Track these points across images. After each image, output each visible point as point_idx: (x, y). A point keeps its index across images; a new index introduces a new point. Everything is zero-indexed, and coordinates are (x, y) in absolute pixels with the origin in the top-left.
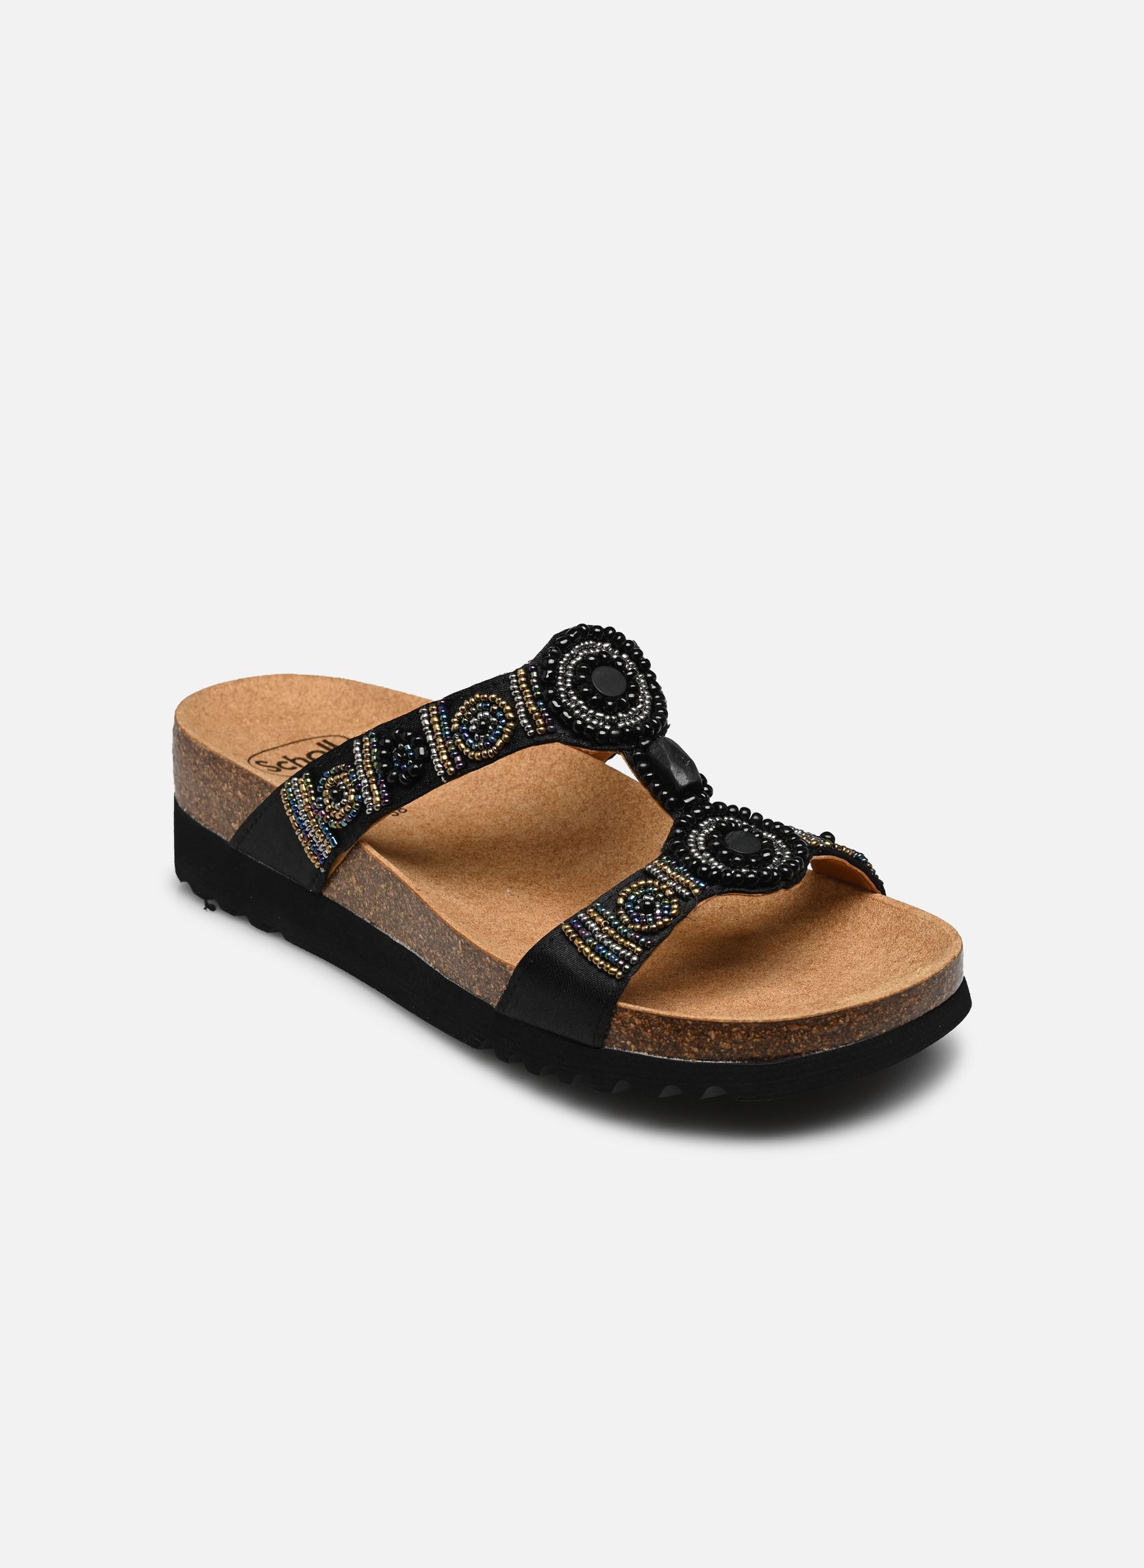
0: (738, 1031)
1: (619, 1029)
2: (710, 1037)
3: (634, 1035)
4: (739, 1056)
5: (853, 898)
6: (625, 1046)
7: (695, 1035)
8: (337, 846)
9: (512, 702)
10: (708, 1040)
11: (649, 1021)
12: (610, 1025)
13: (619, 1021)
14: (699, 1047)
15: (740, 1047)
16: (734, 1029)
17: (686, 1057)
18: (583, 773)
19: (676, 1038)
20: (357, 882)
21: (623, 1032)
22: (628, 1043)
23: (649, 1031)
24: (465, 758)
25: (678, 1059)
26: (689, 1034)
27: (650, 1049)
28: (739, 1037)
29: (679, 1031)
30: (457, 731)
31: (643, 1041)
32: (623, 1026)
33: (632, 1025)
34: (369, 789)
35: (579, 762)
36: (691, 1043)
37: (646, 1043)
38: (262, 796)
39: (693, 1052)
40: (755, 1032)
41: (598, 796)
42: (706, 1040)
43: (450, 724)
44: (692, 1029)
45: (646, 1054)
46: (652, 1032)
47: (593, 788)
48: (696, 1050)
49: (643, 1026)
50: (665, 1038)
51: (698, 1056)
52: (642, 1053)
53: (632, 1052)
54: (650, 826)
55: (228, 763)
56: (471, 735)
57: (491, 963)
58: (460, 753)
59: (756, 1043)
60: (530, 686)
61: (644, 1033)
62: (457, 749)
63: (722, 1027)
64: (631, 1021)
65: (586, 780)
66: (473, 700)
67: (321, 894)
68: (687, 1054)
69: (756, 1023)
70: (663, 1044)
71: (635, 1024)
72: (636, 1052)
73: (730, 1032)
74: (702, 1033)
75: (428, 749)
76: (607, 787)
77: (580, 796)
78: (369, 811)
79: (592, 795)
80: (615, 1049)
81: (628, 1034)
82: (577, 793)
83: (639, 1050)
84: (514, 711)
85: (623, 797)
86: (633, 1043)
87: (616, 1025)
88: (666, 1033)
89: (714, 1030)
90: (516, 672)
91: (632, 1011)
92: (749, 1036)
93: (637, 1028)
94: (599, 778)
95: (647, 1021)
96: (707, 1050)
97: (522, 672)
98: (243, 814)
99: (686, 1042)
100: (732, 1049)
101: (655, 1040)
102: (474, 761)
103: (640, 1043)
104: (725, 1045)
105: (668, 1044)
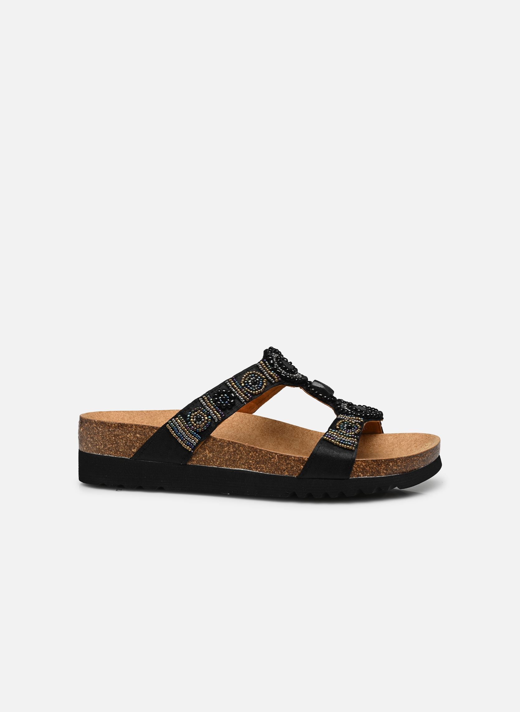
0: (399, 461)
1: (356, 469)
2: (390, 465)
3: (362, 470)
4: (399, 472)
5: (372, 437)
6: (358, 476)
7: (385, 465)
8: (201, 439)
9: (263, 373)
10: (389, 466)
11: (368, 463)
12: (352, 468)
13: (356, 466)
14: (386, 470)
15: (400, 468)
16: (398, 461)
17: (381, 475)
18: (247, 419)
19: (378, 468)
20: (209, 452)
21: (358, 470)
22: (360, 474)
23: (368, 467)
24: (252, 394)
25: (379, 477)
26: (383, 465)
27: (368, 475)
28: (399, 464)
29: (379, 465)
30: (245, 386)
31: (366, 472)
32: (358, 467)
33: (362, 466)
34: (214, 413)
35: (243, 416)
36: (384, 469)
37: (367, 472)
38: (151, 433)
39: (384, 473)
40: (404, 461)
41: (256, 425)
42: (389, 467)
43: (241, 384)
44: (384, 463)
45: (367, 477)
46: (369, 467)
47: (253, 423)
48: (385, 471)
49: (366, 465)
50: (374, 469)
51: (386, 474)
52: (365, 477)
53: (361, 477)
54: (280, 432)
55: (130, 425)
56: (251, 386)
57: (295, 459)
58: (249, 393)
59: (404, 465)
60: (267, 366)
61: (366, 468)
62: (247, 391)
63: (394, 461)
64: (361, 464)
65: (249, 421)
66: (247, 374)
67: (186, 464)
68: (382, 474)
69: (405, 457)
70: (374, 471)
71: (363, 465)
72: (363, 477)
73: (397, 462)
74: (387, 464)
75: (235, 394)
76: (258, 422)
77: (249, 426)
78: (216, 421)
79: (254, 425)
80: (354, 478)
81: (360, 470)
82: (248, 426)
83: (364, 476)
84: (265, 375)
85: (266, 424)
86: (362, 474)
87: (355, 468)
88: (375, 466)
89: (392, 462)
90: (259, 363)
91: (361, 461)
92: (402, 463)
93: (364, 467)
94: (253, 419)
95: (367, 463)
96: (389, 471)
97: (262, 362)
98: (140, 444)
99: (382, 469)
100: (397, 469)
101: (370, 470)
102: (255, 394)
103: (365, 473)
104: (395, 468)
105: (375, 471)
